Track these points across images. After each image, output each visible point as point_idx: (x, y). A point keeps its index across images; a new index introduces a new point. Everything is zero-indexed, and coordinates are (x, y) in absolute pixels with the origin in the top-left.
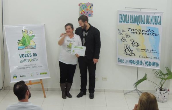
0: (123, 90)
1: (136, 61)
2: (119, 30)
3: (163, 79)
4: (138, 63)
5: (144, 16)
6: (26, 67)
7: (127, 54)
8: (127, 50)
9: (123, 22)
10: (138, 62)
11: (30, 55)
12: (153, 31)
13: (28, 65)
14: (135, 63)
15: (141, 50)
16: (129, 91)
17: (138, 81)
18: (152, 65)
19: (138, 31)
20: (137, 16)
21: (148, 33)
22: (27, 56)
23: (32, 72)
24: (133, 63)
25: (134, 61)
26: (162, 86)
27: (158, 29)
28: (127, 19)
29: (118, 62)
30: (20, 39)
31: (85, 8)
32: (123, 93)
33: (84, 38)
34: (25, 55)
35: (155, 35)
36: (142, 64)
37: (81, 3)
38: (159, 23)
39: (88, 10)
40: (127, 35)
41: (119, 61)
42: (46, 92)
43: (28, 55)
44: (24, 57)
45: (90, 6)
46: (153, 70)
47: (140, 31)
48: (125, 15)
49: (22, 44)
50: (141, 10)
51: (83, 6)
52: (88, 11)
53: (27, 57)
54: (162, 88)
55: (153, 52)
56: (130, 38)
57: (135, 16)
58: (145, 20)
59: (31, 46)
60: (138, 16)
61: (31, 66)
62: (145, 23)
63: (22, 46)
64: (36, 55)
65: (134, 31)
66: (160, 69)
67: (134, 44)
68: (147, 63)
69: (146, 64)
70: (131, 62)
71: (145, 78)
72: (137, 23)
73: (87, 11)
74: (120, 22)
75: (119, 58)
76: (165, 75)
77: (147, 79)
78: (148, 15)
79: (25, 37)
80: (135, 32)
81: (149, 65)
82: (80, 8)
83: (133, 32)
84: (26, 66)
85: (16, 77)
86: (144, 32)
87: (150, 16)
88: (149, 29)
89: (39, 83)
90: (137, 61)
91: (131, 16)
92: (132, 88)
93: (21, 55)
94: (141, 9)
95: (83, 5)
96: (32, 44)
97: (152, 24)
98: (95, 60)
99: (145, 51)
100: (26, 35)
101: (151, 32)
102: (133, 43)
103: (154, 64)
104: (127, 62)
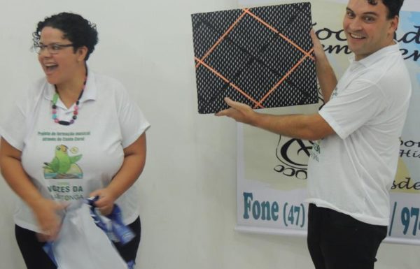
8: (295, 146)
29: (246, 216)
41: (250, 213)
65: (333, 41)
68: (413, 219)
69: (406, 223)
75: (247, 195)
80: (339, 43)
83: (327, 43)
88: (419, 28)
104: (295, 215)
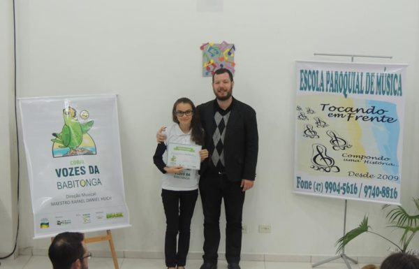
0: (311, 257)
1: (341, 185)
2: (299, 108)
3: (407, 229)
4: (347, 189)
5: (360, 74)
6: (71, 199)
7: (319, 169)
8: (319, 157)
9: (309, 89)
10: (345, 187)
11: (81, 171)
12: (382, 112)
13: (78, 196)
14: (338, 191)
15: (352, 158)
16: (323, 260)
17: (348, 234)
18: (380, 195)
19: (346, 110)
20: (344, 73)
21: (370, 115)
22: (74, 172)
23: (87, 213)
24: (334, 191)
25: (337, 184)
26: (405, 247)
27: (395, 105)
28: (319, 83)
29: (298, 187)
30: (58, 131)
31: (216, 56)
32: (309, 265)
33: (217, 129)
34: (69, 171)
35: (388, 121)
36: (355, 193)
37: (206, 43)
38: (398, 92)
39: (222, 59)
40: (319, 122)
41: (300, 186)
42: (120, 261)
43: (76, 171)
44: (67, 175)
45: (228, 50)
46: (383, 208)
47: (350, 112)
48: (314, 71)
49: (63, 142)
50: (352, 60)
51: (212, 51)
52: (223, 63)
53: (75, 176)
54: (407, 251)
55: (383, 161)
56: (326, 129)
57: (339, 73)
58: (364, 85)
59: (83, 150)
60: (346, 75)
61: (85, 198)
62: (362, 92)
63: (62, 147)
64: (97, 171)
65: (336, 112)
66: (400, 205)
67: (335, 142)
68: (369, 191)
69: (366, 192)
70: (330, 186)
71: (364, 228)
72: (343, 90)
73: (220, 63)
74: (301, 89)
75: (298, 178)
76: (414, 220)
77: (369, 229)
78: (371, 72)
79: (70, 126)
80: (338, 113)
81: (374, 195)
82: (204, 55)
83: (334, 113)
84: (72, 196)
85: (48, 224)
86: (360, 113)
87: (375, 75)
88: (374, 107)
89: (103, 238)
90: (344, 185)
91: (328, 73)
92: (333, 251)
93: (60, 170)
94: (353, 57)
95: (211, 48)
96: (87, 142)
97: (380, 94)
98: (246, 181)
99: (364, 159)
100: (72, 120)
101: (377, 112)
102: (335, 139)
103: (386, 192)
104: (319, 187)
